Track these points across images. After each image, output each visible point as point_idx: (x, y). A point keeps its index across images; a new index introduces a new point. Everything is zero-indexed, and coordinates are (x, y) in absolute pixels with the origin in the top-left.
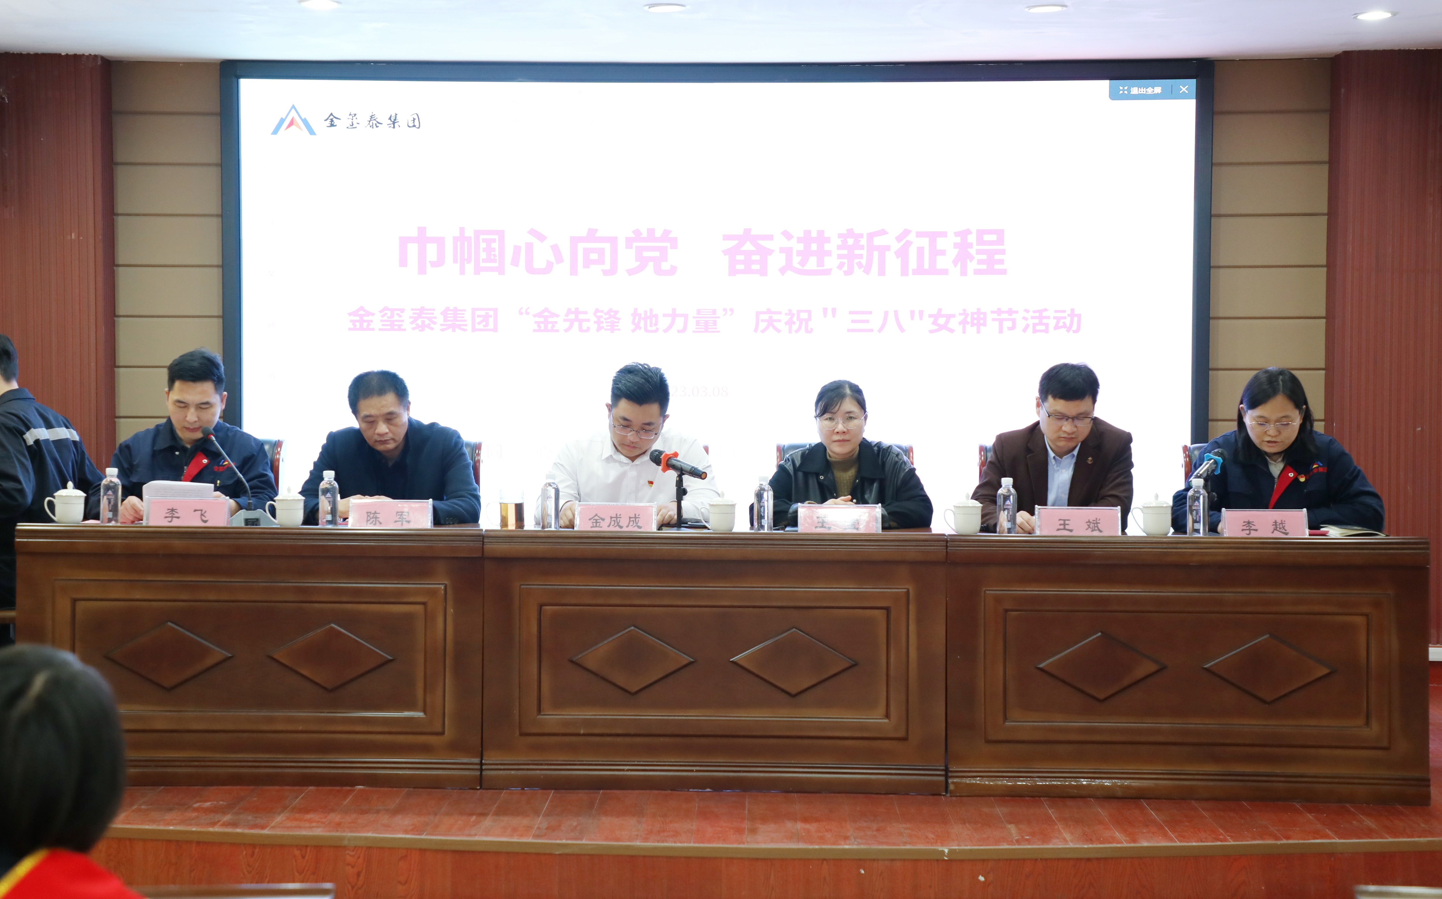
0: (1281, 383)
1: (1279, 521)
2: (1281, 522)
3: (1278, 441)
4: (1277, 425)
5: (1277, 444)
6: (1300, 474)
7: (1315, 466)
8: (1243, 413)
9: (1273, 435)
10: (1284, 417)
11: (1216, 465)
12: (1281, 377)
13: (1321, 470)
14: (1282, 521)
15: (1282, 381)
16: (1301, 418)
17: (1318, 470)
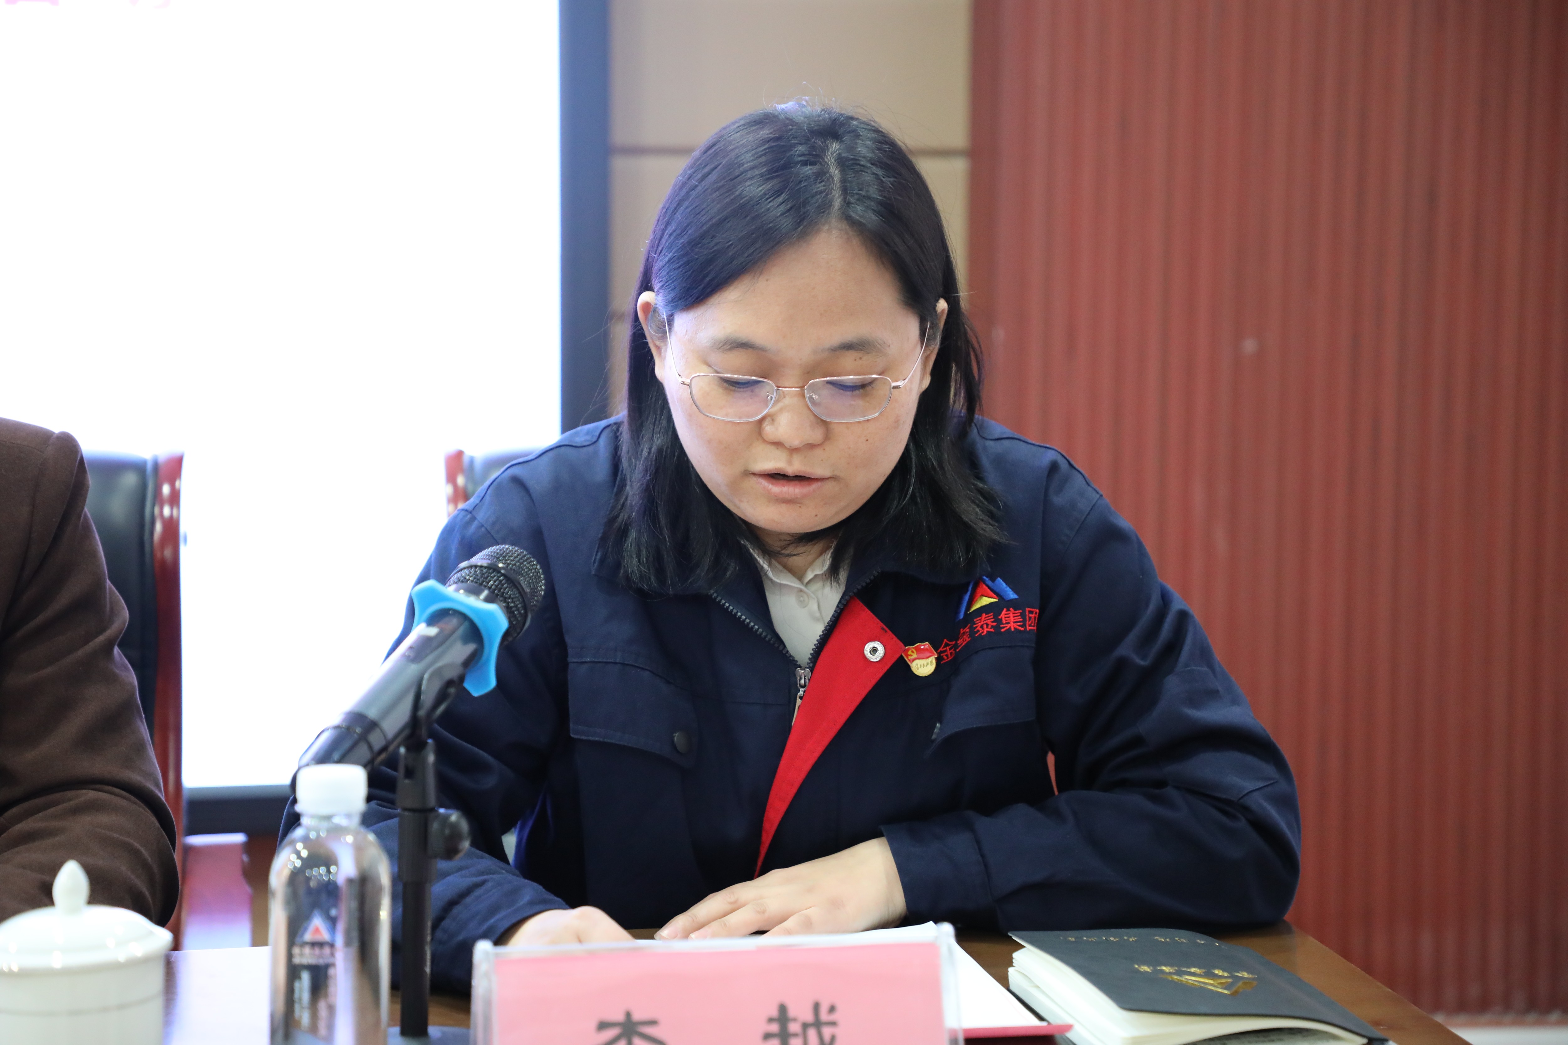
0: (835, 172)
1: (801, 1012)
2: (809, 1017)
3: (818, 471)
4: (813, 388)
5: (814, 486)
6: (909, 641)
7: (985, 601)
8: (650, 332)
9: (796, 443)
10: (848, 347)
11: (471, 647)
12: (835, 147)
13: (1010, 620)
14: (816, 1007)
15: (841, 162)
16: (926, 359)
17: (999, 621)
